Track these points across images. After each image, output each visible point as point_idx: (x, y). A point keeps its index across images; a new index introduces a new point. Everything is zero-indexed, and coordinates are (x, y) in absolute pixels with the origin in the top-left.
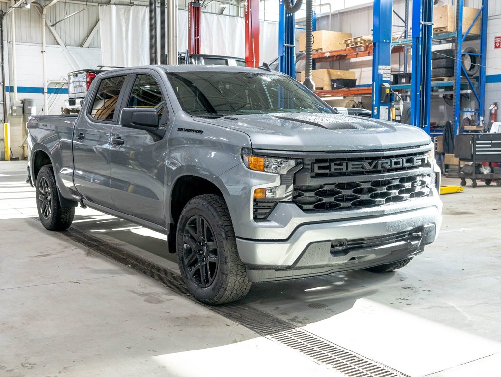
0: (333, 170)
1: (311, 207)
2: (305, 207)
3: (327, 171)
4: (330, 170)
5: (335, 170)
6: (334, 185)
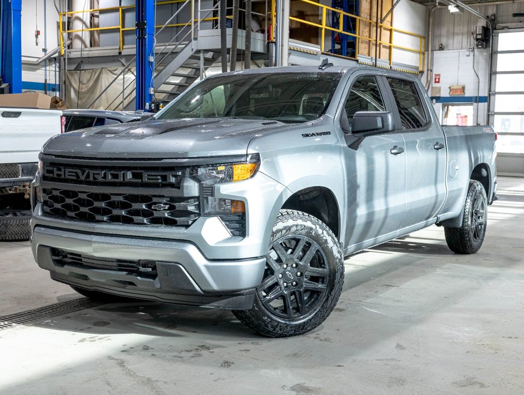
6: (59, 191)
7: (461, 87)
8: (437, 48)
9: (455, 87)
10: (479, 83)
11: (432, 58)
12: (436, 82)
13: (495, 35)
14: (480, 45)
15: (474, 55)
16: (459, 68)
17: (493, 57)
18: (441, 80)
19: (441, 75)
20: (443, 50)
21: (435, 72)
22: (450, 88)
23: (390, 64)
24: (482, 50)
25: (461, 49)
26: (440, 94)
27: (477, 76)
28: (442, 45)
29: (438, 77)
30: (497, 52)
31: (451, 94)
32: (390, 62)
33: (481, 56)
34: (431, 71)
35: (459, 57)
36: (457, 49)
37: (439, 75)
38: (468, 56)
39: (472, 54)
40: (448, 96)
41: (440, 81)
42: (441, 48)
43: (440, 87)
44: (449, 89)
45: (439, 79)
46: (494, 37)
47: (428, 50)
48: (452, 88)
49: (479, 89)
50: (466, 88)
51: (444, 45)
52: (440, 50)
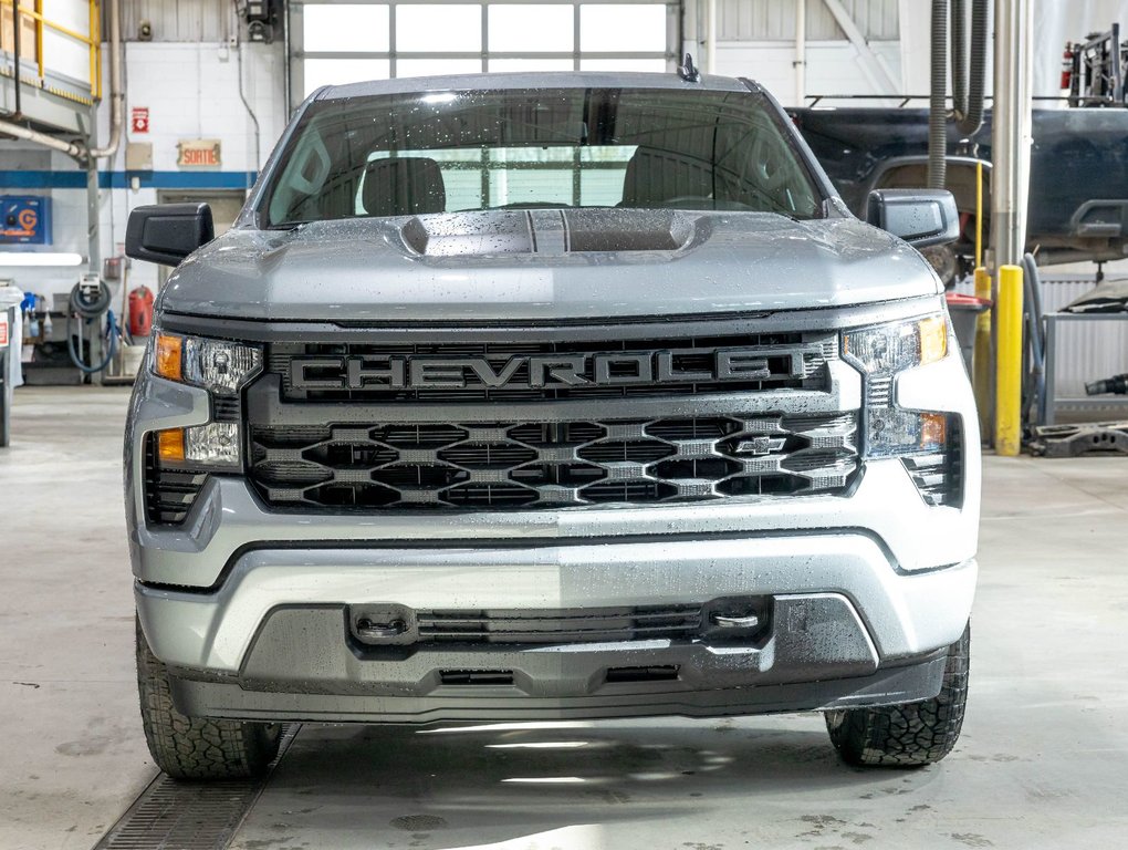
0: (355, 384)
1: (296, 494)
2: (276, 494)
3: (336, 385)
4: (345, 381)
5: (364, 381)
6: (367, 431)
7: (210, 146)
8: (133, 34)
9: (194, 145)
10: (257, 135)
11: (124, 63)
12: (136, 129)
13: (296, 10)
14: (258, 33)
15: (240, 60)
16: (199, 92)
17: (293, 69)
18: (150, 123)
19: (151, 113)
20: (150, 40)
21: (134, 100)
22: (179, 146)
23: (40, 75)
24: (262, 45)
25: (202, 41)
26: (151, 163)
27: (253, 117)
28: (149, 28)
29: (141, 116)
30: (301, 55)
31: (182, 162)
32: (40, 67)
33: (259, 60)
34: (123, 97)
35: (199, 62)
36: (192, 41)
37: (146, 110)
38: (225, 60)
39: (233, 55)
40: (175, 168)
41: (150, 128)
42: (145, 34)
43: (151, 146)
44: (177, 150)
45: (145, 121)
46: (292, 14)
47: (109, 40)
48: (185, 147)
49: (258, 152)
50: (224, 149)
51: (153, 27)
52: (140, 40)
